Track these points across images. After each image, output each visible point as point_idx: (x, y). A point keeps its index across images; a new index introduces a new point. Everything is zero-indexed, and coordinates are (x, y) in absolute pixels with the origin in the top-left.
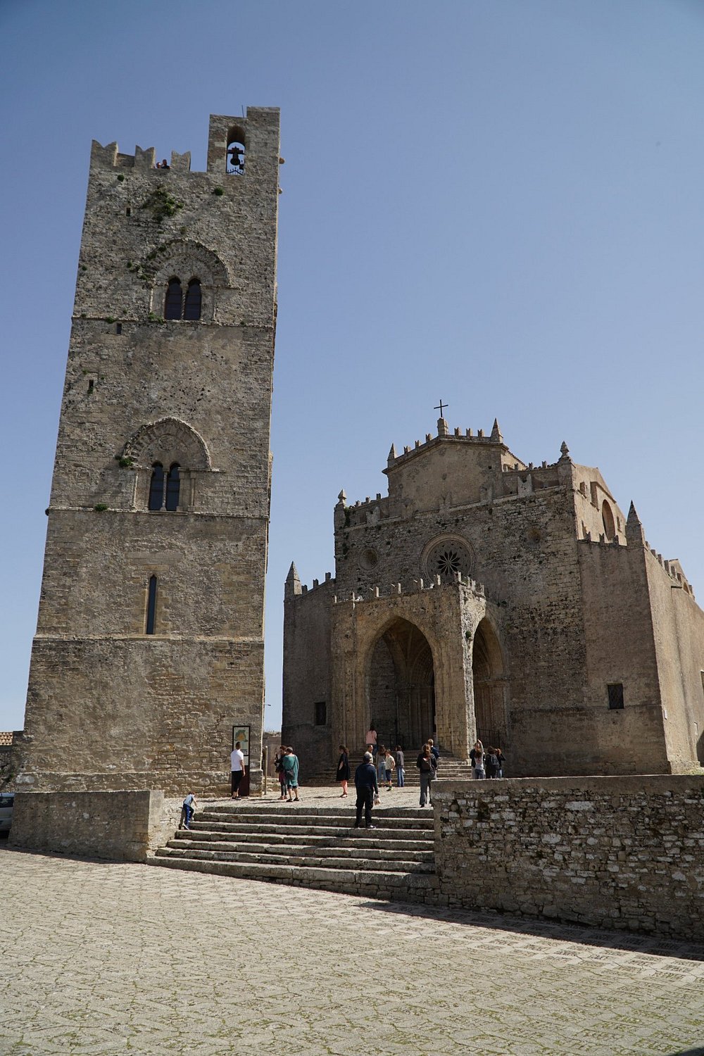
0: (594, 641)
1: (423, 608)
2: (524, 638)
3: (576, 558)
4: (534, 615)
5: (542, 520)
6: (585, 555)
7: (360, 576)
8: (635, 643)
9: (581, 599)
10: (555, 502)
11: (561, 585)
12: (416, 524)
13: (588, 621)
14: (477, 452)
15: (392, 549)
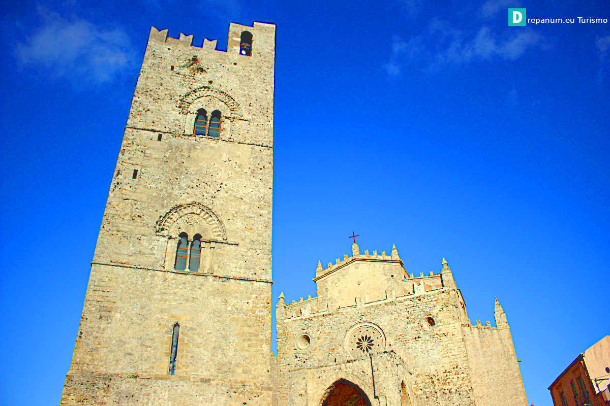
0: (481, 397)
1: (363, 372)
2: (427, 397)
3: (461, 337)
4: (433, 380)
5: (433, 311)
6: (468, 335)
7: (297, 355)
8: (511, 398)
9: (468, 367)
10: (442, 299)
11: (452, 357)
12: (339, 315)
13: (475, 383)
14: (382, 266)
15: (322, 334)
